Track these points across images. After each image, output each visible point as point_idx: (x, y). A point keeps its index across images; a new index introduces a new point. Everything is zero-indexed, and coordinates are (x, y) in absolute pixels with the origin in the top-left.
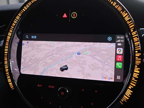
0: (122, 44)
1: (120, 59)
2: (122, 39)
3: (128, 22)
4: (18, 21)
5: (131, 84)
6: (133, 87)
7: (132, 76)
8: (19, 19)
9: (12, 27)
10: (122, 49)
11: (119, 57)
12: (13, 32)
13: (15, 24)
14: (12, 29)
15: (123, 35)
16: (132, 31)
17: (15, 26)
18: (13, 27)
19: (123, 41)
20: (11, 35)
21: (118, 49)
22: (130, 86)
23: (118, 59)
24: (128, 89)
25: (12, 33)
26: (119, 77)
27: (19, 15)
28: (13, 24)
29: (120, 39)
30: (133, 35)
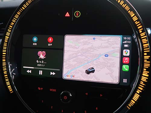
0: (129, 46)
1: (127, 61)
2: (129, 40)
3: (137, 22)
4: (17, 20)
5: (139, 88)
6: (141, 92)
7: (140, 80)
8: (18, 18)
9: (10, 26)
10: (129, 51)
11: (126, 59)
12: (11, 31)
13: (13, 24)
14: (11, 29)
15: (130, 36)
16: (141, 32)
17: (14, 25)
18: (12, 27)
19: (130, 42)
20: (10, 35)
21: (124, 50)
22: (138, 90)
23: (125, 62)
24: (136, 94)
25: (10, 33)
26: (125, 81)
27: (18, 13)
28: (12, 23)
29: (127, 40)
30: (141, 36)
